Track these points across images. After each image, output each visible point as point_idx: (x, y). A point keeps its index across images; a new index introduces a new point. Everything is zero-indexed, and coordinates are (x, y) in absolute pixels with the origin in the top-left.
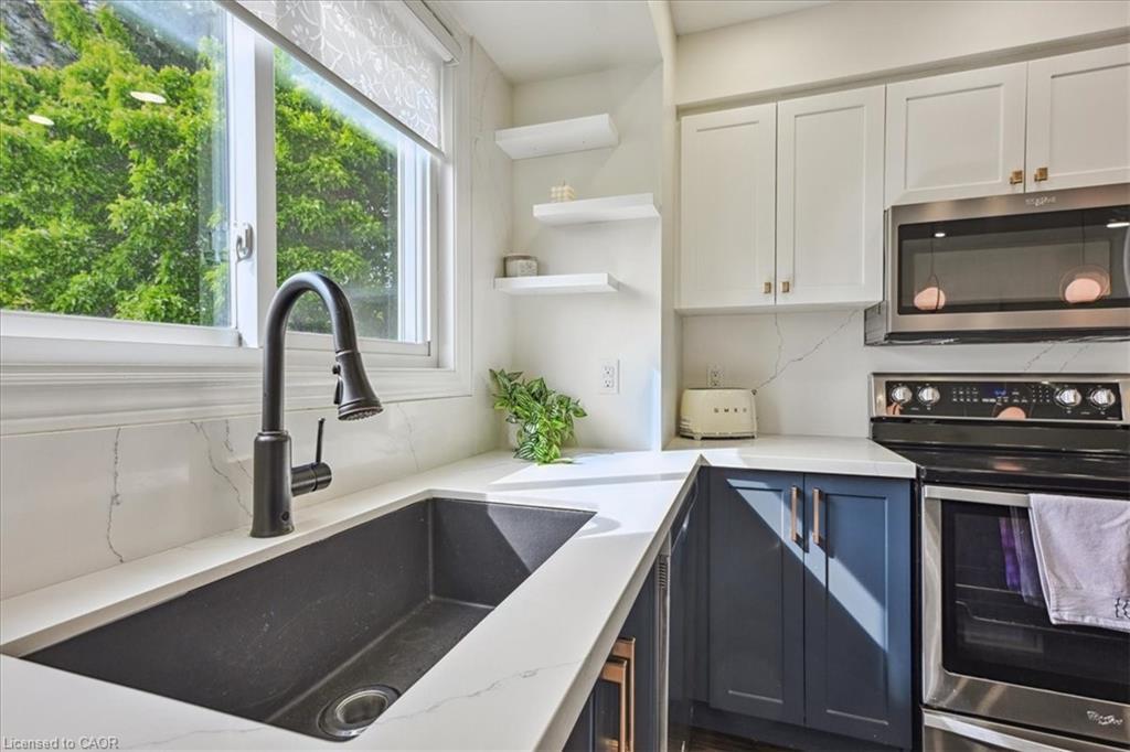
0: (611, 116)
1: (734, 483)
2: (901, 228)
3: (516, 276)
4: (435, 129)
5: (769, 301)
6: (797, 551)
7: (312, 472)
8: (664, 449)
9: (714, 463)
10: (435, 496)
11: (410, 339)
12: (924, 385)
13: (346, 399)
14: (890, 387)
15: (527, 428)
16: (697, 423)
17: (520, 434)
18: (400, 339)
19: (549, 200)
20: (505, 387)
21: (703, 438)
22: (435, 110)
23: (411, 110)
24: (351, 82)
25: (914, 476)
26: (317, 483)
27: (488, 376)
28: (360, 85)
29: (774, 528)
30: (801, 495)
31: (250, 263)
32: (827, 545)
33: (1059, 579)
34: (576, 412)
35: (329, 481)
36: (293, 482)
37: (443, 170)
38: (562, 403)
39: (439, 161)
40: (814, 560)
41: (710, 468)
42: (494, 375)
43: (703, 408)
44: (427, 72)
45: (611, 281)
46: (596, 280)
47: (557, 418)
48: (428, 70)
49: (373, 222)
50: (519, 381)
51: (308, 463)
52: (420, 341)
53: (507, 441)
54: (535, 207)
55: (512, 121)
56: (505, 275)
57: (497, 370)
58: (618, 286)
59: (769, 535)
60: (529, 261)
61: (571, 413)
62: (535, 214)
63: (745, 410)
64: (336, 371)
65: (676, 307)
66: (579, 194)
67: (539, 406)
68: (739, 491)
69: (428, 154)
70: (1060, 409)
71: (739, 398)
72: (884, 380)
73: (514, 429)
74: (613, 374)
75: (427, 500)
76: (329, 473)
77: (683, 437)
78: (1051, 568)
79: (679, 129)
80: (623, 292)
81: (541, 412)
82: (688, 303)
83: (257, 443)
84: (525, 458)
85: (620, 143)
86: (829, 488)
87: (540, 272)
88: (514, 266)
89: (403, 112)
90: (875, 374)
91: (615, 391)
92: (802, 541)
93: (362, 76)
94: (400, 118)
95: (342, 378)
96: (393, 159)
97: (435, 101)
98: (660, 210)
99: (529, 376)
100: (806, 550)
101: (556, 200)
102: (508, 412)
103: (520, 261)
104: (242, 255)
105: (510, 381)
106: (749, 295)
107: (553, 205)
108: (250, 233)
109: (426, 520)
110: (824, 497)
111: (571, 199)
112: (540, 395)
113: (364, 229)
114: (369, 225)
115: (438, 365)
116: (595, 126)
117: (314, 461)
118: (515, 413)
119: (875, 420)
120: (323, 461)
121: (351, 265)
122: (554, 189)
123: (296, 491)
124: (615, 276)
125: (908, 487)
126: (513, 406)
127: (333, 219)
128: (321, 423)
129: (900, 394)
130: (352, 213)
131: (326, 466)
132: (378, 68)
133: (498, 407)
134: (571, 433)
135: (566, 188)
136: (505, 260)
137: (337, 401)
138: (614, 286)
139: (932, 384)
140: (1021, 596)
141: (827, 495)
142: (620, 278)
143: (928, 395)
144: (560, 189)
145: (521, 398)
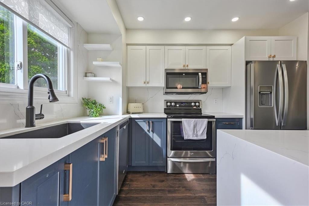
0: (111, 45)
1: (136, 121)
2: (167, 73)
3: (89, 77)
4: (68, 43)
5: (145, 85)
6: (148, 133)
7: (40, 115)
8: (123, 115)
9: (132, 117)
10: (69, 123)
11: (61, 89)
12: (172, 102)
13: (51, 98)
14: (167, 102)
15: (91, 110)
16: (131, 110)
17: (89, 112)
18: (58, 89)
19: (97, 61)
20: (86, 101)
21: (132, 113)
22: (68, 38)
23: (61, 38)
24: (47, 31)
25: (166, 117)
26: (41, 118)
27: (82, 99)
28: (49, 32)
29: (144, 129)
30: (148, 122)
31: (21, 70)
32: (153, 131)
33: (185, 132)
34: (103, 107)
35: (44, 117)
36: (36, 117)
37: (70, 52)
38: (100, 105)
39: (69, 50)
40: (151, 134)
41: (132, 118)
42: (83, 99)
43: (132, 107)
44: (66, 30)
45: (111, 79)
46: (107, 79)
47: (99, 108)
48: (66, 29)
49: (45, 58)
50: (90, 100)
51: (39, 113)
52: (64, 90)
53: (86, 113)
54: (93, 62)
55: (88, 42)
56: (86, 76)
57: (84, 98)
58: (113, 80)
59: (143, 130)
60: (92, 74)
61: (102, 107)
62: (93, 64)
63: (141, 107)
64: (49, 93)
65: (127, 86)
66: (104, 60)
67: (94, 105)
68: (138, 122)
69: (66, 48)
70: (192, 106)
71: (139, 105)
72: (166, 101)
73: (88, 111)
74: (111, 100)
75: (67, 124)
76: (44, 116)
77: (129, 113)
78: (185, 130)
79: (127, 48)
80: (113, 82)
81: (95, 107)
82: (129, 85)
83: (27, 108)
84: (91, 116)
85: (113, 50)
86: (153, 120)
87: (95, 76)
88: (88, 75)
89: (60, 38)
90: (165, 100)
91: (112, 103)
92: (149, 131)
93: (49, 30)
94: (59, 40)
95: (50, 94)
96: (57, 48)
97: (68, 36)
98: (121, 65)
99: (92, 99)
100: (149, 132)
101: (98, 61)
102: (87, 107)
103: (90, 74)
104: (19, 68)
105: (87, 100)
106: (141, 84)
107: (97, 62)
108: (21, 64)
109: (67, 127)
110: (152, 122)
111: (102, 61)
112: (95, 103)
113: (42, 60)
114: (44, 59)
115: (69, 96)
116: (107, 46)
117: (40, 113)
118: (88, 107)
119: (165, 109)
120: (42, 113)
121: (38, 70)
122: (98, 59)
123: (36, 119)
124: (112, 78)
125: (166, 119)
126: (88, 106)
127: (31, 56)
128: (42, 105)
129: (169, 104)
130: (38, 55)
131: (43, 114)
132: (53, 28)
133: (84, 106)
134: (102, 112)
135: (101, 59)
136: (86, 73)
137: (49, 98)
138: (111, 80)
139: (174, 102)
140: (182, 137)
141: (153, 122)
142: (113, 79)
143: (173, 104)
144: (99, 59)
145: (90, 104)
